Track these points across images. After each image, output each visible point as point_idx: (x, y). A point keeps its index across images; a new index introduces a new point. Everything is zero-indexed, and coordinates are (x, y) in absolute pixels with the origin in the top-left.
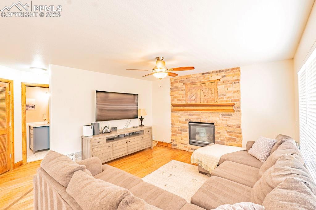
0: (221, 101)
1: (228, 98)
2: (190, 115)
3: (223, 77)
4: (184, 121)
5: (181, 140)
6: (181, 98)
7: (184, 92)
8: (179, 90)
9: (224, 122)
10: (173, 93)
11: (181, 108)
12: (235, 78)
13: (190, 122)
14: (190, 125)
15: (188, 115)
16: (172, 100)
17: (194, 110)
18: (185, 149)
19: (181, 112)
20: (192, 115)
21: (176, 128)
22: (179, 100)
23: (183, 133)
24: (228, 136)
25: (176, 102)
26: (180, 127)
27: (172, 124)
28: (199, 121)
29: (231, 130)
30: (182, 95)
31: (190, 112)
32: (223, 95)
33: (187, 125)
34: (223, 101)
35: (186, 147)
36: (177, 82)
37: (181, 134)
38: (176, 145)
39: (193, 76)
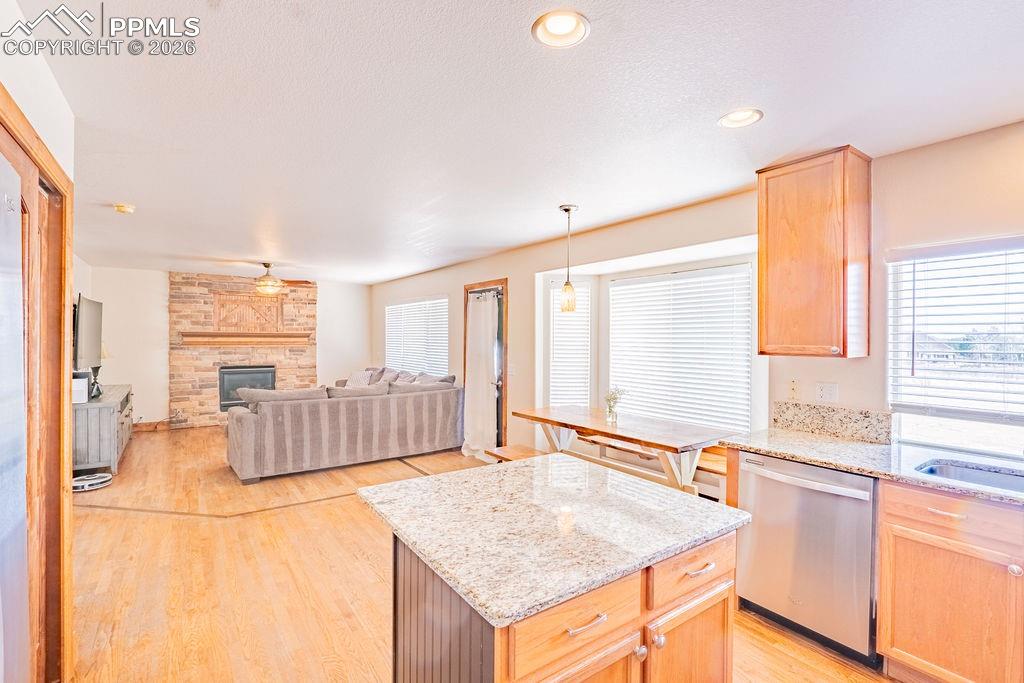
0: (289, 329)
1: (299, 324)
2: (224, 353)
3: (292, 291)
4: (211, 365)
5: (198, 407)
6: (202, 319)
7: (207, 308)
8: (197, 302)
9: (292, 361)
10: (177, 307)
11: (206, 339)
12: (310, 297)
13: (222, 368)
14: (221, 373)
15: (220, 353)
16: (173, 323)
17: (239, 343)
18: (212, 423)
19: (202, 349)
20: (230, 353)
21: (184, 382)
22: (194, 323)
23: (205, 390)
24: (298, 383)
25: (186, 326)
26: (197, 379)
27: (171, 376)
28: (246, 363)
29: (304, 372)
30: (205, 312)
31: (230, 348)
32: (292, 320)
33: (216, 374)
34: (292, 329)
35: (215, 418)
36: (193, 284)
37: (198, 393)
38: (186, 421)
39: (235, 280)
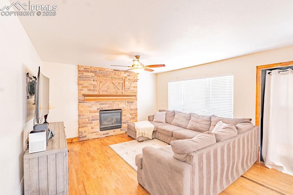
0: (127, 93)
1: (131, 91)
2: (102, 104)
3: (128, 76)
4: (96, 110)
5: (91, 130)
6: (92, 88)
7: (95, 83)
8: (90, 80)
9: (129, 107)
10: (81, 82)
11: (95, 98)
12: (135, 78)
13: (100, 111)
14: (100, 114)
15: (100, 104)
16: (80, 90)
17: (108, 99)
18: (96, 137)
19: (92, 102)
20: (104, 104)
21: (85, 118)
22: (89, 90)
23: (94, 122)
24: (131, 117)
25: (86, 92)
26: (90, 117)
27: (79, 116)
28: (111, 108)
29: (133, 112)
30: (94, 85)
31: (104, 102)
32: (128, 89)
33: (98, 114)
34: (128, 93)
35: (98, 134)
36: (88, 72)
37: (91, 123)
38: (86, 136)
39: (106, 70)
